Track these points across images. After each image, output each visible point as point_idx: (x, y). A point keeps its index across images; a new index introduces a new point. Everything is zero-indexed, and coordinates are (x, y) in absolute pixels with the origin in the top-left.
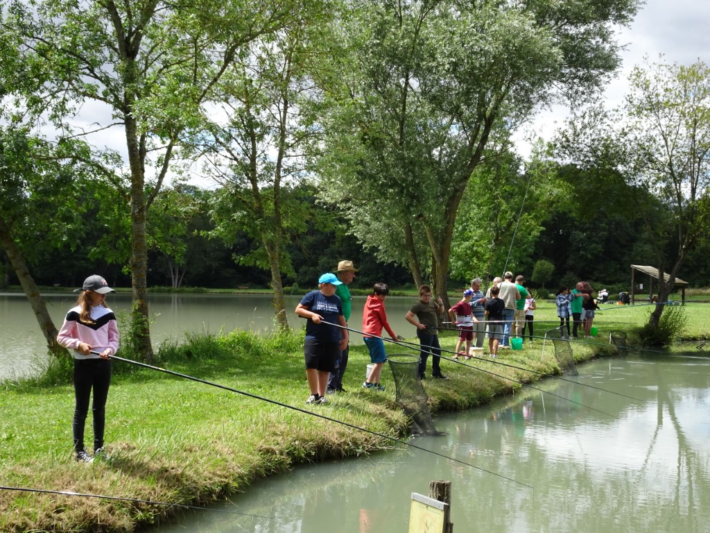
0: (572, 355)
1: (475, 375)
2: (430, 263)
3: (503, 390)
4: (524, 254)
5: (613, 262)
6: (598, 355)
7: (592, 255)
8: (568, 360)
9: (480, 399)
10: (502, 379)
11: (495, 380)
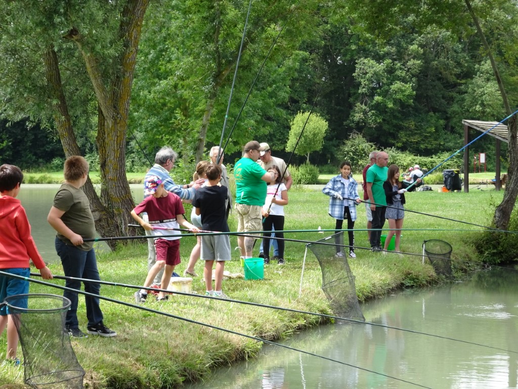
0: (353, 286)
1: (174, 329)
2: (95, 120)
3: (228, 354)
4: (271, 101)
5: (431, 113)
6: (402, 284)
7: (395, 101)
8: (346, 296)
9: (184, 372)
10: (225, 335)
11: (212, 337)
